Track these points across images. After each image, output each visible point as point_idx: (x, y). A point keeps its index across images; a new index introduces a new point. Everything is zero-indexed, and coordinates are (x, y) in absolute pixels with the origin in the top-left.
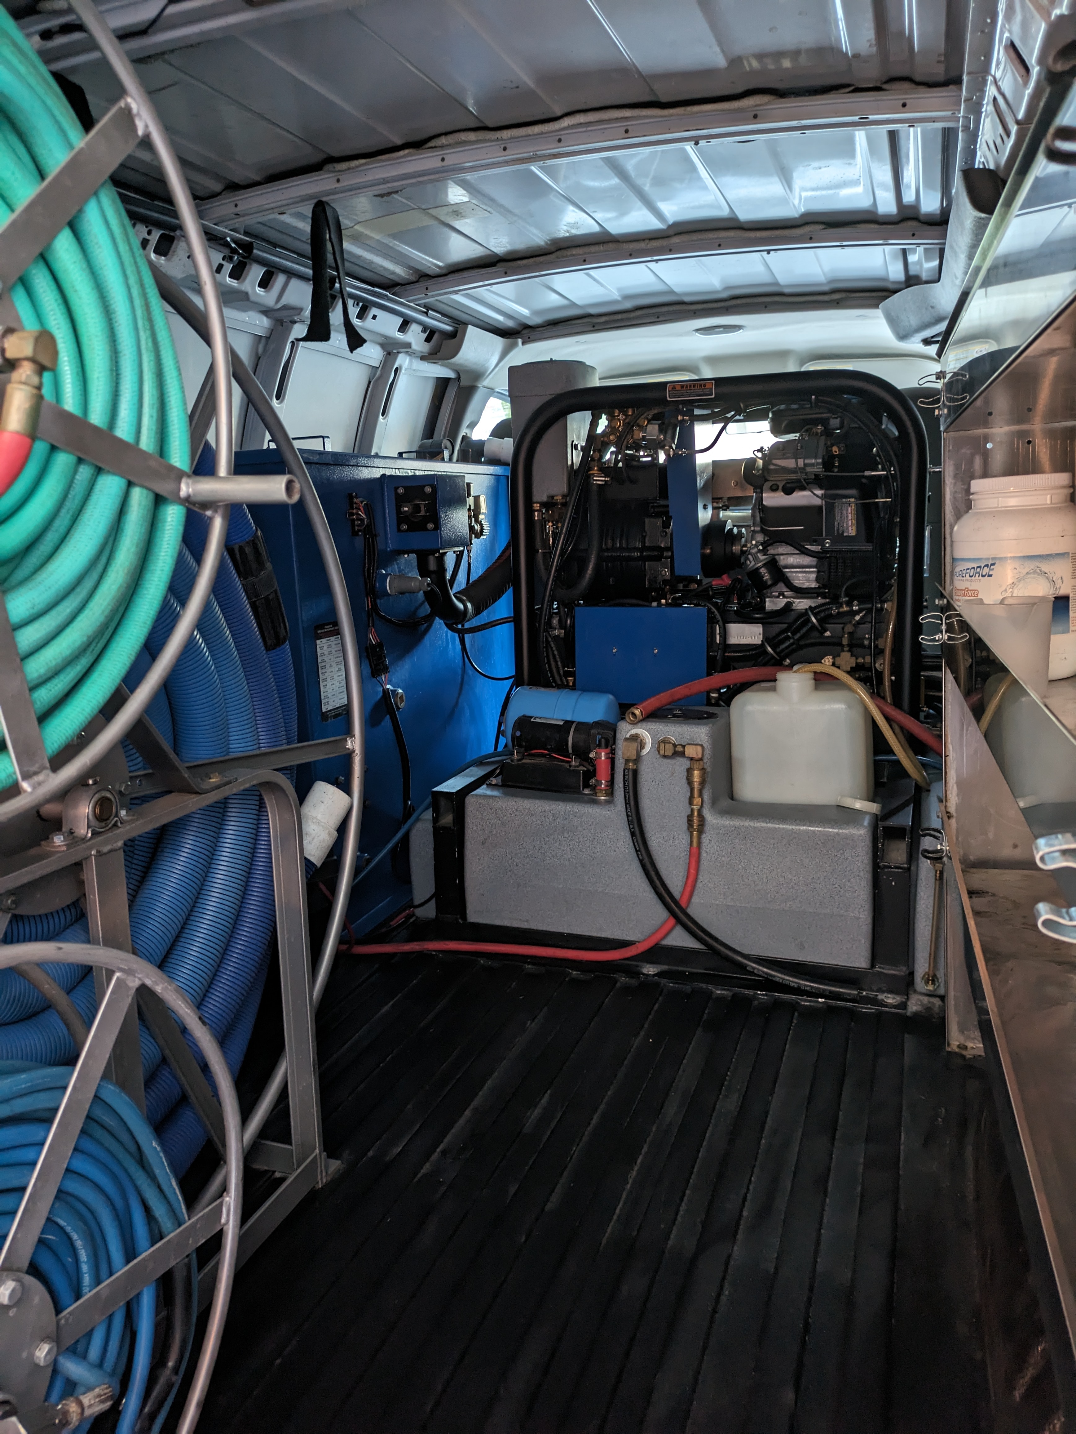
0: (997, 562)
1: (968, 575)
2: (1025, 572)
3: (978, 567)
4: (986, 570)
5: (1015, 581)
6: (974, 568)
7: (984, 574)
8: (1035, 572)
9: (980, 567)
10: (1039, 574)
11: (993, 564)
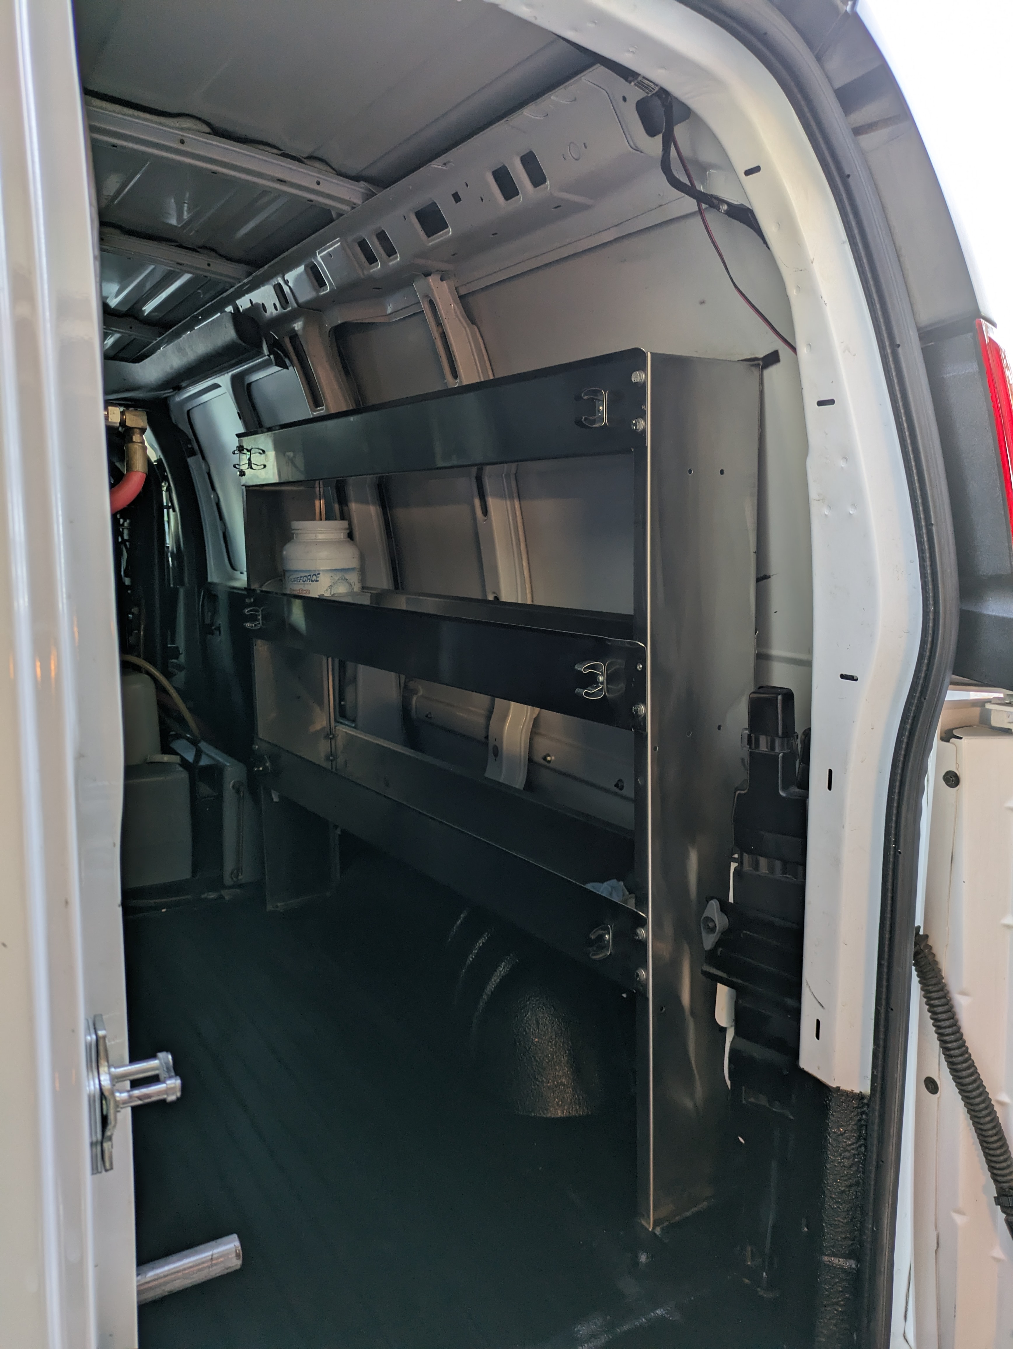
0: (321, 573)
1: (301, 581)
2: (337, 579)
3: (308, 576)
4: (314, 578)
5: (332, 584)
6: (306, 576)
7: (313, 580)
8: (342, 579)
9: (310, 576)
10: (344, 580)
11: (319, 574)
